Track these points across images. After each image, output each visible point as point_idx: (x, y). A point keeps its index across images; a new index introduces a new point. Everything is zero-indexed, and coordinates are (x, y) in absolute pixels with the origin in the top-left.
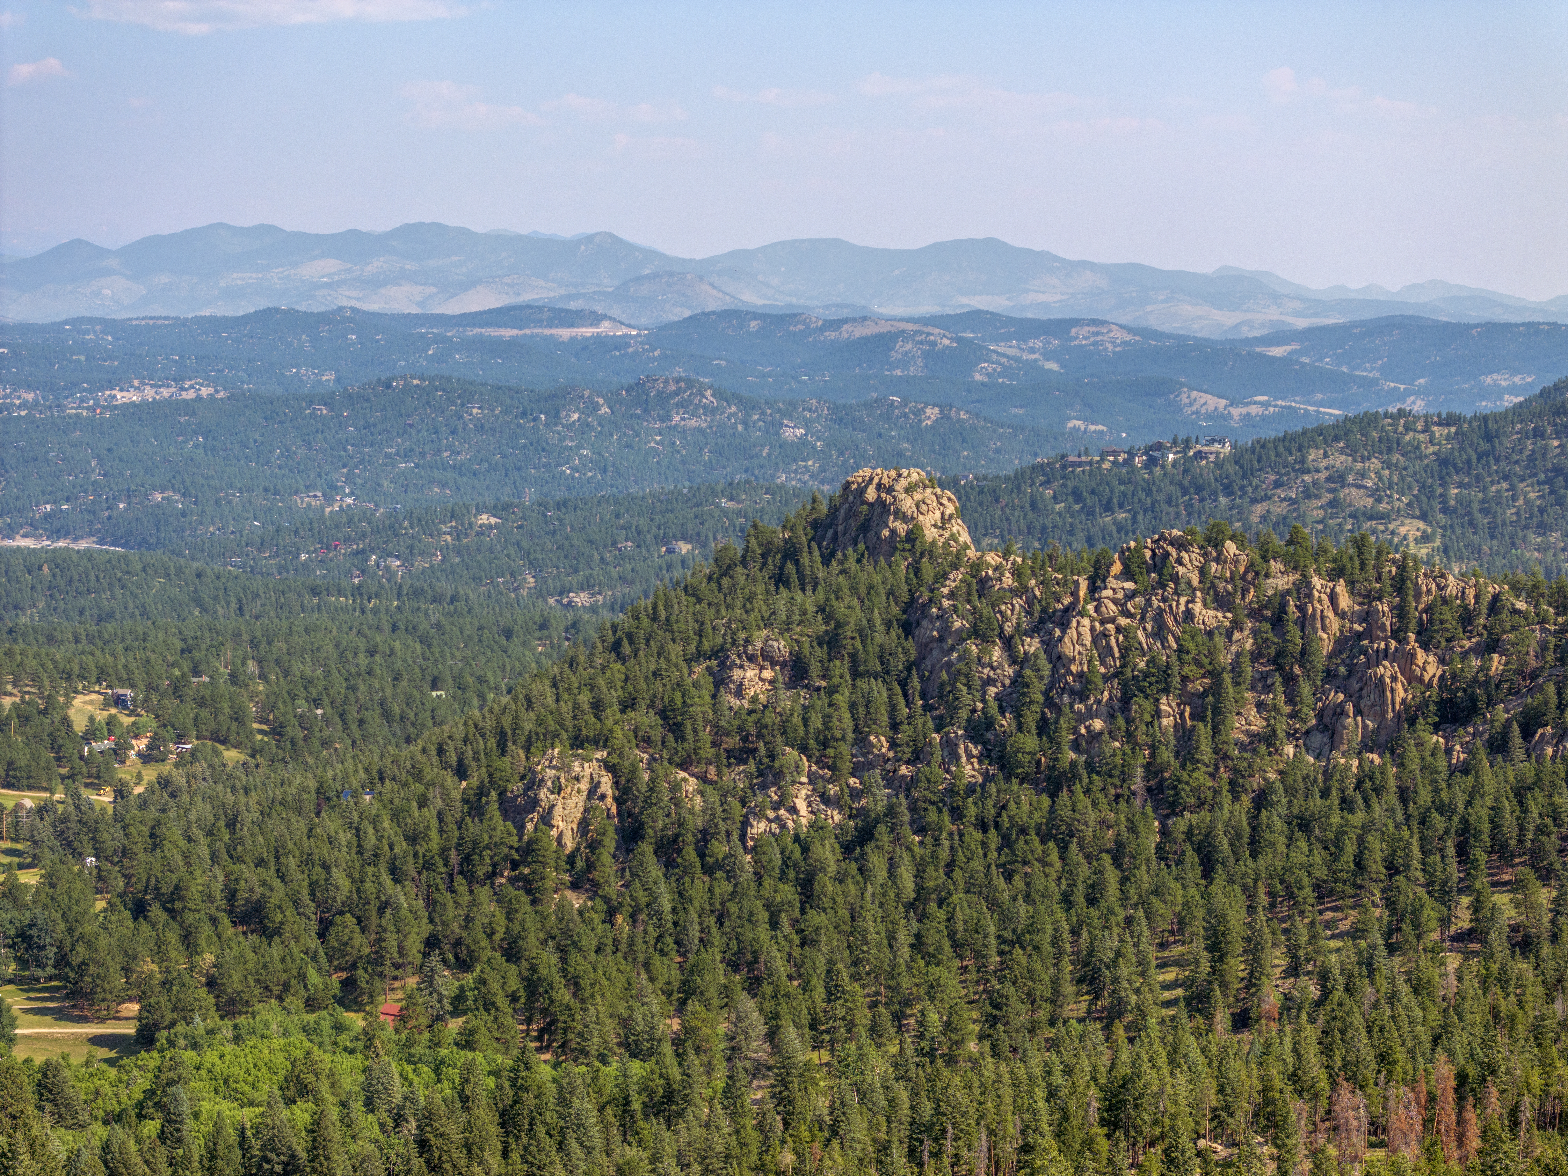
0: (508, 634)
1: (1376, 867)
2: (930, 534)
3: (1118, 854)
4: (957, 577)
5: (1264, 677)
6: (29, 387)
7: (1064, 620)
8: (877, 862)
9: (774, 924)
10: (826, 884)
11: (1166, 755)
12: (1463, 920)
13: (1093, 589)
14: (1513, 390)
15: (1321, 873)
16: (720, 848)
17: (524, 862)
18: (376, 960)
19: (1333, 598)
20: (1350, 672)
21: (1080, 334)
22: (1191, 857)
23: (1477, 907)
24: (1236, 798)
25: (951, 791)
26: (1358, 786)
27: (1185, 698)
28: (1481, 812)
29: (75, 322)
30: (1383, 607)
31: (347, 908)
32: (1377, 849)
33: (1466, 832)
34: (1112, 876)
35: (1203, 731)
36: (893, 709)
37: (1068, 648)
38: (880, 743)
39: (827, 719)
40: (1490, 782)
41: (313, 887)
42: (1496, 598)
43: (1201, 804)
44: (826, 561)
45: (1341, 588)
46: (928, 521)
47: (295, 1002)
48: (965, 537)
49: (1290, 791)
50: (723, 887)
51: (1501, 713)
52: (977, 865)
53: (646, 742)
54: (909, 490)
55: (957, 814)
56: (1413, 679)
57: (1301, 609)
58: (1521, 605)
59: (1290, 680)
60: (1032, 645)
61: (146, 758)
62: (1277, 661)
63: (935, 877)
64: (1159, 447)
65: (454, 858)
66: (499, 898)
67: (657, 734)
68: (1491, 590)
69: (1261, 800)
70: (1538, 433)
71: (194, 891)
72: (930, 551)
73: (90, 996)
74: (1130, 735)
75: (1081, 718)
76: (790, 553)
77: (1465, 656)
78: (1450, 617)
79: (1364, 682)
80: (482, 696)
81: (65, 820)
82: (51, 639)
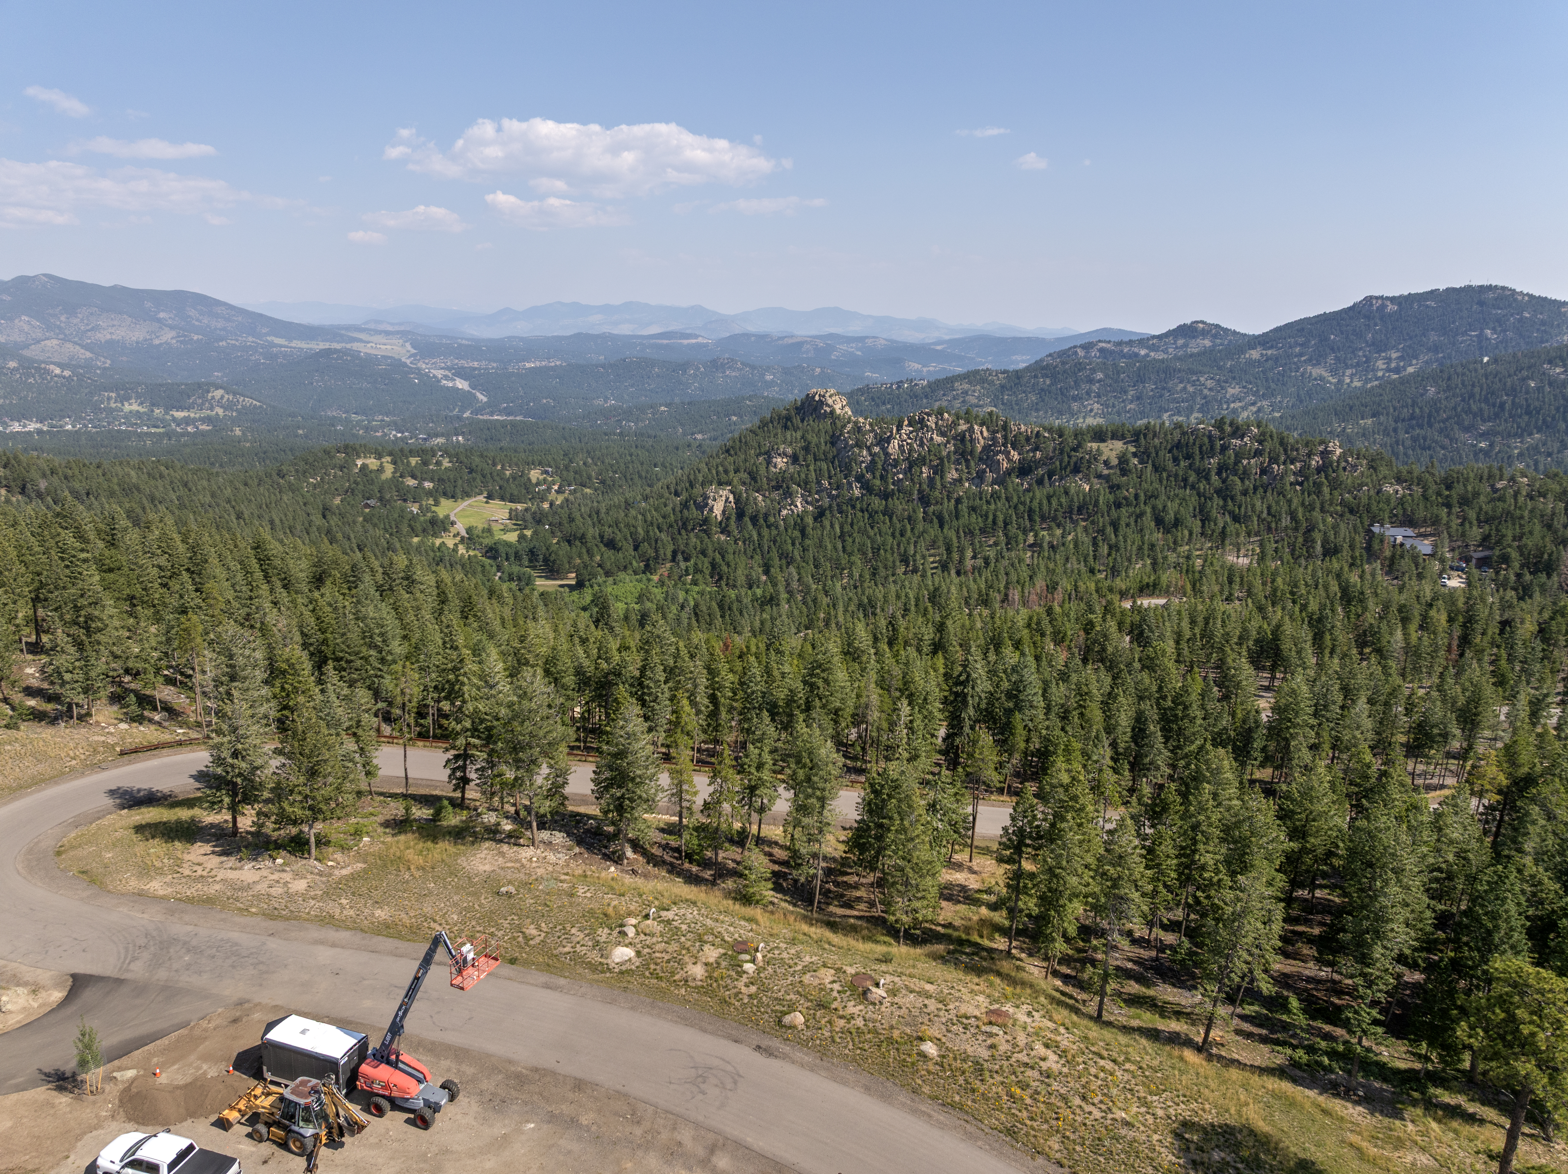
0: (677, 449)
1: (1001, 524)
2: (838, 412)
3: (909, 519)
4: (850, 426)
5: (958, 460)
6: (494, 361)
7: (888, 440)
8: (827, 523)
9: (793, 544)
10: (809, 530)
11: (925, 487)
12: (1031, 539)
13: (898, 430)
14: (1023, 361)
15: (982, 525)
16: (772, 519)
17: (704, 524)
18: (657, 558)
19: (982, 432)
20: (988, 457)
21: (869, 342)
22: (936, 521)
23: (1036, 536)
24: (949, 501)
25: (851, 499)
26: (992, 496)
27: (931, 467)
28: (1035, 504)
29: (508, 338)
30: (999, 435)
31: (644, 541)
32: (1001, 517)
33: (1031, 511)
34: (908, 527)
35: (938, 477)
36: (829, 471)
37: (890, 450)
38: (825, 483)
39: (807, 475)
40: (1038, 494)
41: (631, 534)
42: (1038, 432)
43: (937, 503)
44: (802, 421)
45: (984, 429)
46: (837, 407)
47: (630, 572)
48: (850, 413)
49: (968, 498)
50: (774, 532)
51: (1041, 471)
52: (862, 524)
53: (744, 484)
54: (830, 396)
55: (853, 507)
56: (1010, 460)
57: (971, 436)
58: (1046, 435)
59: (967, 461)
60: (877, 449)
61: (558, 492)
62: (963, 454)
63: (847, 528)
64: (901, 382)
65: (680, 523)
66: (697, 536)
67: (748, 481)
68: (1037, 429)
69: (958, 501)
70: (1036, 377)
71: (589, 536)
72: (838, 417)
73: (558, 572)
74: (912, 480)
75: (895, 474)
76: (788, 418)
77: (1028, 452)
78: (1022, 439)
79: (993, 461)
80: (672, 470)
81: (535, 513)
82: (516, 451)
